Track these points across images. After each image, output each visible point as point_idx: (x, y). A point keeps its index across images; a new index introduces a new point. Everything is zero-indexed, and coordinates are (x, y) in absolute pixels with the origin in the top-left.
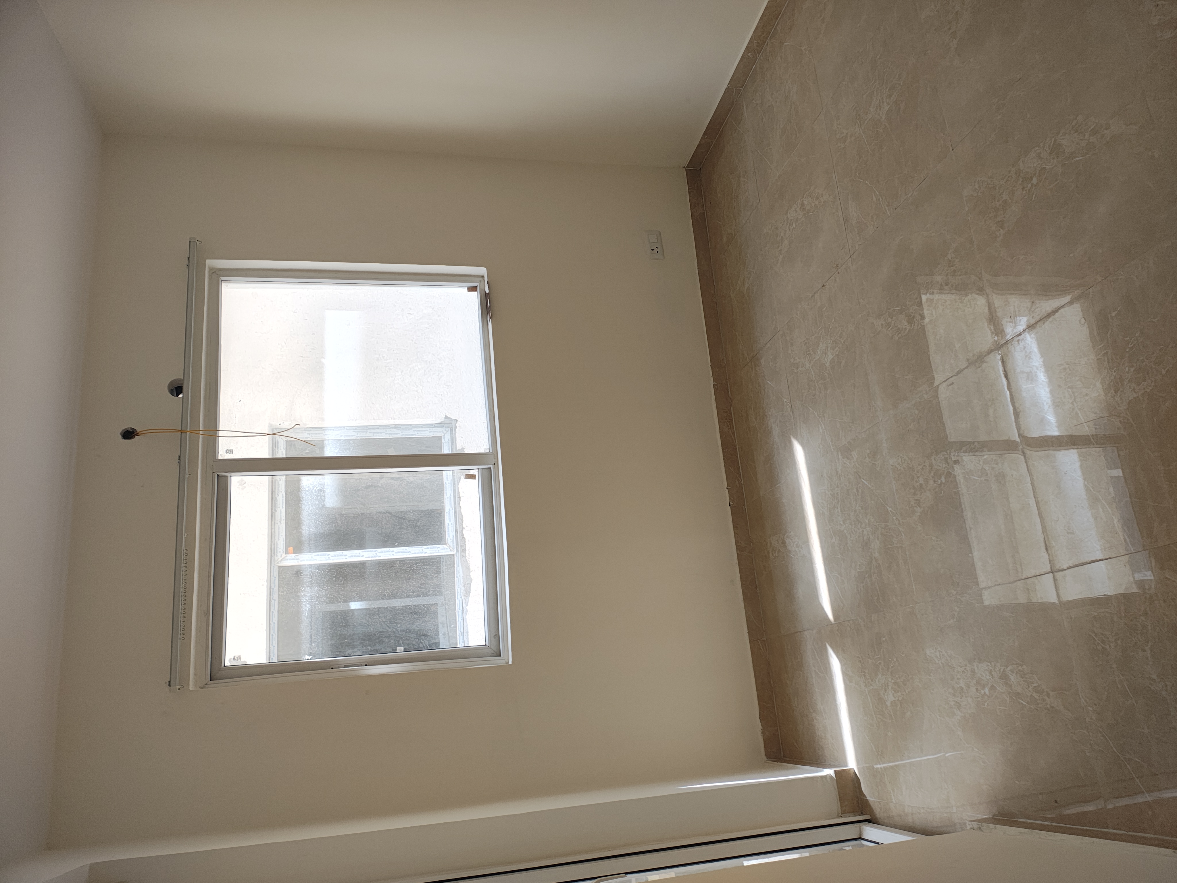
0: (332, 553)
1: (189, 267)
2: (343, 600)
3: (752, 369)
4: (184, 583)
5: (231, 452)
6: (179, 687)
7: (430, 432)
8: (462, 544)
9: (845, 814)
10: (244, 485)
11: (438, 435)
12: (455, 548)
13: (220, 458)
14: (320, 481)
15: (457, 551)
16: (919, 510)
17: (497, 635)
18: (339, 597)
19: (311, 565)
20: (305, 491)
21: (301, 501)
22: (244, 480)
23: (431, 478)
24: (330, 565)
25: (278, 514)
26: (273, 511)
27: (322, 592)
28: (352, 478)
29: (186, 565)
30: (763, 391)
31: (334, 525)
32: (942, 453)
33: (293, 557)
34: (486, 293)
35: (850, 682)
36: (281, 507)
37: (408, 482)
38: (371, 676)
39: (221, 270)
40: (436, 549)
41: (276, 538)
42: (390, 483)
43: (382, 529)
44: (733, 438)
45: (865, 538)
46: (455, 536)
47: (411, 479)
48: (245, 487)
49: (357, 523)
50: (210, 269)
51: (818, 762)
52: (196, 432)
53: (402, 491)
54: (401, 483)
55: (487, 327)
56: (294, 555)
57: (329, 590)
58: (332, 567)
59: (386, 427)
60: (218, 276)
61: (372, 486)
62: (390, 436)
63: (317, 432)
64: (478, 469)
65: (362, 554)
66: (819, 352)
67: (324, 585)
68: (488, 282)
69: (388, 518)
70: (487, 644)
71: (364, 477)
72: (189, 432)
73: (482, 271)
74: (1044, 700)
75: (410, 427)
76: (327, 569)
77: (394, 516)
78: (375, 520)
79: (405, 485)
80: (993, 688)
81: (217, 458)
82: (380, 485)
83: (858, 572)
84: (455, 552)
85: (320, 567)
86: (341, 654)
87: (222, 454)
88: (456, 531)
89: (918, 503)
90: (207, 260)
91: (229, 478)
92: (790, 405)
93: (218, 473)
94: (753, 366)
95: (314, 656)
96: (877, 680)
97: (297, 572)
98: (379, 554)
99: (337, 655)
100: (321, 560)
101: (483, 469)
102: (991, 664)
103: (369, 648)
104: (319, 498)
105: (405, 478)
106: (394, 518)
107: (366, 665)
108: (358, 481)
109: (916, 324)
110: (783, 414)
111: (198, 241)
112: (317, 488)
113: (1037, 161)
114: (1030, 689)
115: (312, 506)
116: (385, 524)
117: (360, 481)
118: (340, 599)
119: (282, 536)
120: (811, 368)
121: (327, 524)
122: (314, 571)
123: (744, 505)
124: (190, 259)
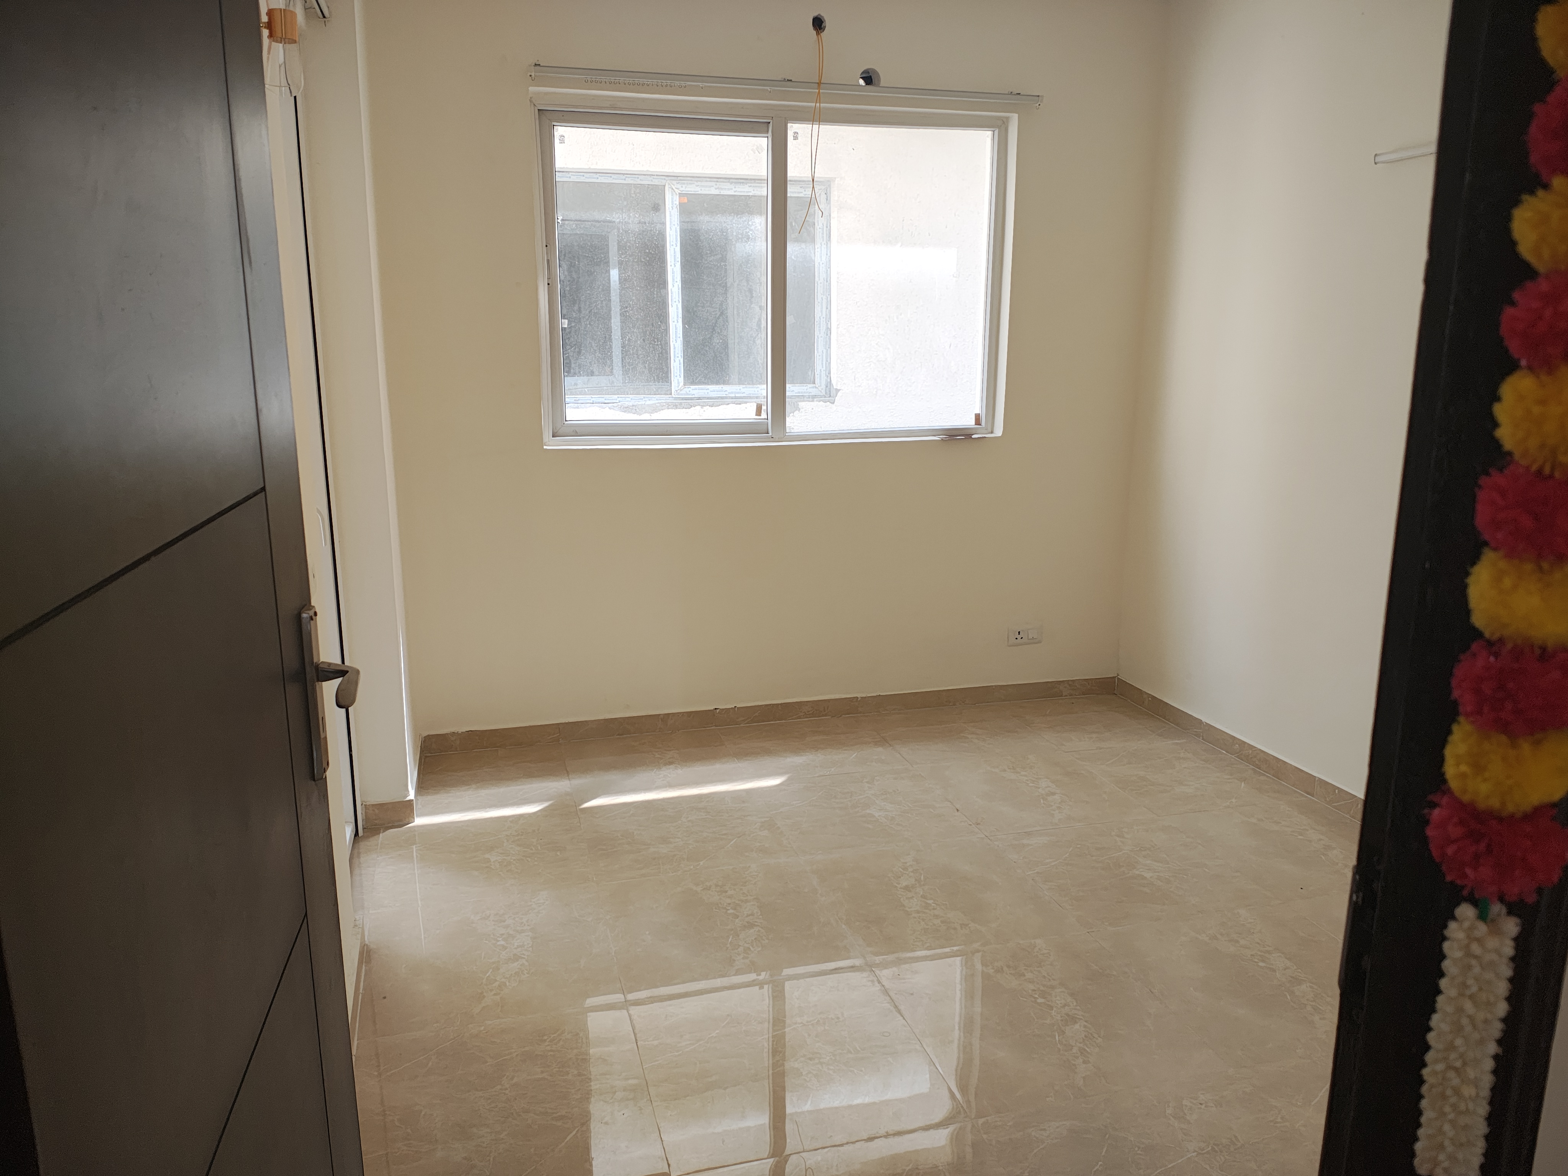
0: (678, 249)
1: (1010, 94)
2: (623, 261)
3: (873, 739)
4: (649, 83)
5: (796, 138)
6: (533, 76)
7: (821, 370)
8: (683, 405)
9: (364, 809)
10: (756, 152)
11: (817, 381)
12: (679, 396)
13: (789, 125)
14: (758, 238)
15: (676, 399)
16: (699, 889)
17: (576, 434)
18: (626, 257)
19: (664, 224)
20: (748, 220)
21: (737, 216)
22: (762, 151)
23: (758, 364)
24: (664, 246)
25: (728, 185)
26: (731, 180)
27: (632, 237)
28: (761, 274)
29: (669, 86)
30: (846, 748)
31: (708, 252)
32: (759, 911)
33: (675, 203)
34: (973, 435)
35: (511, 822)
36: (735, 190)
37: (755, 338)
38: (537, 289)
39: (1006, 130)
40: (678, 373)
41: (699, 183)
42: (755, 318)
43: (702, 307)
44: (794, 717)
45: (671, 840)
46: (693, 396)
47: (758, 342)
48: (755, 153)
49: (710, 279)
50: (1007, 118)
51: (422, 786)
52: (818, 99)
53: (745, 330)
54: (755, 330)
55: (933, 434)
56: (678, 203)
57: (635, 245)
58: (661, 248)
59: (829, 318)
60: (999, 127)
61: (752, 297)
62: (817, 322)
63: (825, 235)
64: (767, 419)
65: (676, 285)
66: (883, 803)
67: (641, 239)
68: (985, 437)
69: (715, 314)
70: (567, 422)
71: (762, 288)
72: (819, 91)
73: (999, 432)
74: (491, 990)
75: (828, 346)
76: (658, 244)
77: (717, 321)
78: (713, 299)
79: (752, 334)
80: (505, 948)
81: (789, 121)
82: (752, 306)
83: (633, 833)
84: (674, 396)
85: (662, 236)
86: (563, 257)
87: (793, 128)
88: (699, 398)
89: (708, 888)
90: (1017, 115)
91: (766, 135)
92: (827, 774)
93: (771, 123)
94: (876, 740)
95: (561, 226)
96: (513, 846)
97: (658, 207)
98: (674, 305)
99: (561, 252)
100: (670, 235)
101: (768, 424)
102: (530, 947)
103: (568, 288)
104: (740, 236)
105: (759, 335)
106: (714, 321)
107: (548, 284)
108: (758, 281)
109: (903, 893)
110: (817, 767)
111: (1039, 105)
112: (751, 234)
113: (1061, 1003)
114: (503, 980)
115: (731, 228)
116: (708, 310)
117: (758, 283)
118: (624, 258)
119: (701, 190)
120: (866, 795)
121: (709, 244)
122: (656, 229)
123: (716, 726)
124: (1018, 96)
